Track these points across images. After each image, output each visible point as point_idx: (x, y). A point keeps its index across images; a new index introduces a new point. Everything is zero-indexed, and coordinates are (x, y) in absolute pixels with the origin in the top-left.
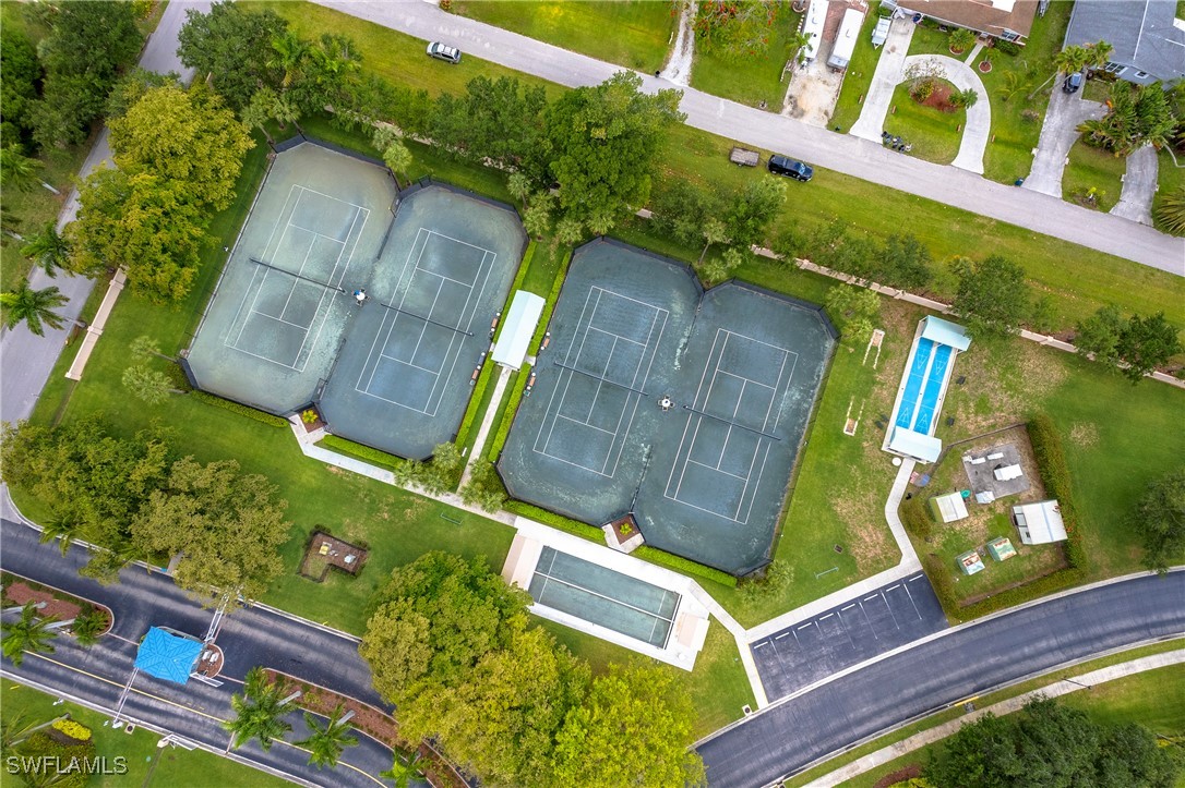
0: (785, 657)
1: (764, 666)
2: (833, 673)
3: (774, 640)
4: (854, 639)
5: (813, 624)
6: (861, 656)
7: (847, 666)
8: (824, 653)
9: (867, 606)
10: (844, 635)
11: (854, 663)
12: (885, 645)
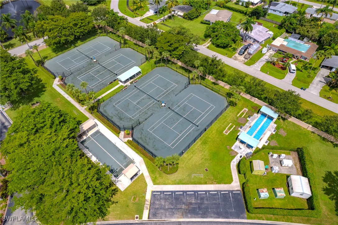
0: (165, 202)
1: (154, 202)
2: (183, 218)
3: (163, 193)
4: (199, 208)
5: (183, 194)
6: (200, 216)
7: (191, 217)
8: (183, 208)
9: (210, 195)
10: (196, 204)
11: (195, 218)
12: (212, 215)
